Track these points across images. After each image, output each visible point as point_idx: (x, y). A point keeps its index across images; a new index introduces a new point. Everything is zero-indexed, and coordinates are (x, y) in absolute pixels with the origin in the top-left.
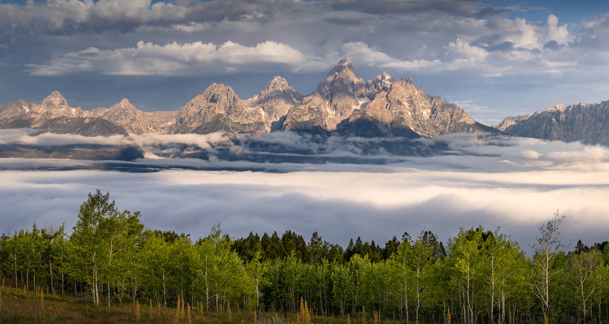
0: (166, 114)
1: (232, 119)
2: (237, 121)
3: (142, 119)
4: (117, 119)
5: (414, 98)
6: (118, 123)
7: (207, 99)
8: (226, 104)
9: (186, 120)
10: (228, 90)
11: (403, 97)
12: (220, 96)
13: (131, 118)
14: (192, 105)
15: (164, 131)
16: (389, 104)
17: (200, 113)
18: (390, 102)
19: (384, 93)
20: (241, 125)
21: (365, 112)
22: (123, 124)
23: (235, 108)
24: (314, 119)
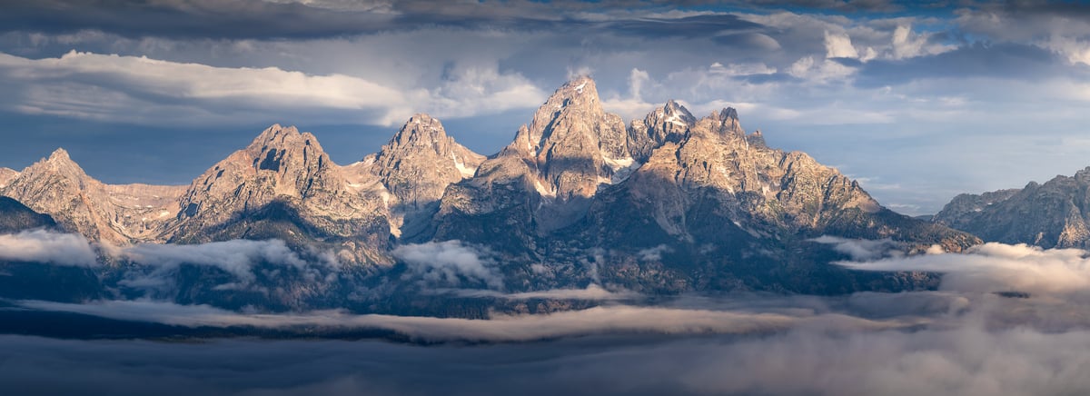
0: (156, 191)
1: (313, 208)
2: (325, 214)
3: (98, 200)
4: (40, 198)
5: (741, 157)
6: (39, 208)
7: (256, 160)
8: (301, 174)
9: (204, 208)
10: (308, 143)
11: (715, 154)
12: (286, 154)
13: (72, 197)
14: (220, 175)
15: (149, 231)
16: (684, 171)
17: (237, 192)
18: (685, 166)
19: (670, 148)
20: (334, 222)
21: (627, 189)
22: (53, 211)
23: (322, 184)
24: (505, 209)
